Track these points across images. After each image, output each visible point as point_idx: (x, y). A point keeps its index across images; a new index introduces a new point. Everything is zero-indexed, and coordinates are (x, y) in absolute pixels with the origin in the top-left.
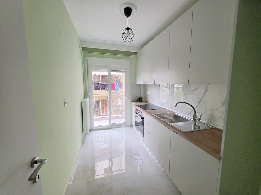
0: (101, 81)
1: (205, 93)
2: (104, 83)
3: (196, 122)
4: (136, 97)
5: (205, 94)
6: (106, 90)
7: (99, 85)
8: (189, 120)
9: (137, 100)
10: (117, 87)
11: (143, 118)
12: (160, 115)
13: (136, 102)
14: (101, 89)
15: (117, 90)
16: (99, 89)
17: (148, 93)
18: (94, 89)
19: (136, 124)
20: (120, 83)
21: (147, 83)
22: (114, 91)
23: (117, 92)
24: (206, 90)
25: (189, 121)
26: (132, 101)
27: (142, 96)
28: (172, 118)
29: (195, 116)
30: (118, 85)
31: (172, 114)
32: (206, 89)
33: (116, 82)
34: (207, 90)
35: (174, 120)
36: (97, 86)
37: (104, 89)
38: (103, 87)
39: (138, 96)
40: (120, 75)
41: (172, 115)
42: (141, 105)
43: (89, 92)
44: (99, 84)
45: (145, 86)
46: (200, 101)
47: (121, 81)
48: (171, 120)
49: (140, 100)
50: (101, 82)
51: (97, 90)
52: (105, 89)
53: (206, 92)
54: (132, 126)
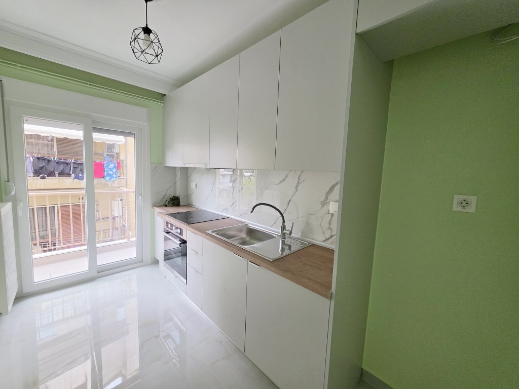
0: (56, 154)
1: (297, 186)
2: (69, 161)
3: (285, 238)
4: (165, 195)
5: (297, 189)
6: (76, 178)
7: (52, 164)
8: (274, 235)
9: (167, 202)
10: (110, 172)
11: (184, 242)
12: (221, 232)
13: (166, 206)
14: (57, 175)
15: (110, 179)
16: (51, 174)
17: (192, 186)
18: (32, 175)
19: (167, 256)
20: (119, 163)
21: (191, 166)
22: (102, 180)
23: (110, 183)
24: (298, 182)
25: (274, 237)
26: (156, 205)
27: (179, 193)
28: (244, 235)
29: (283, 228)
30: (112, 166)
31: (245, 228)
32: (299, 180)
33: (107, 158)
34: (300, 182)
35: (248, 239)
36: (42, 168)
37: (69, 175)
38: (67, 171)
39: (171, 194)
40: (119, 143)
41: (245, 230)
42: (178, 213)
43: (11, 183)
44: (49, 161)
45: (186, 171)
46: (290, 200)
47: (122, 157)
48: (242, 238)
49: (175, 201)
50: (56, 158)
51: (43, 178)
52: (73, 176)
53: (299, 186)
54: (156, 262)
